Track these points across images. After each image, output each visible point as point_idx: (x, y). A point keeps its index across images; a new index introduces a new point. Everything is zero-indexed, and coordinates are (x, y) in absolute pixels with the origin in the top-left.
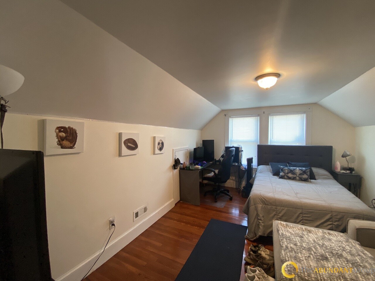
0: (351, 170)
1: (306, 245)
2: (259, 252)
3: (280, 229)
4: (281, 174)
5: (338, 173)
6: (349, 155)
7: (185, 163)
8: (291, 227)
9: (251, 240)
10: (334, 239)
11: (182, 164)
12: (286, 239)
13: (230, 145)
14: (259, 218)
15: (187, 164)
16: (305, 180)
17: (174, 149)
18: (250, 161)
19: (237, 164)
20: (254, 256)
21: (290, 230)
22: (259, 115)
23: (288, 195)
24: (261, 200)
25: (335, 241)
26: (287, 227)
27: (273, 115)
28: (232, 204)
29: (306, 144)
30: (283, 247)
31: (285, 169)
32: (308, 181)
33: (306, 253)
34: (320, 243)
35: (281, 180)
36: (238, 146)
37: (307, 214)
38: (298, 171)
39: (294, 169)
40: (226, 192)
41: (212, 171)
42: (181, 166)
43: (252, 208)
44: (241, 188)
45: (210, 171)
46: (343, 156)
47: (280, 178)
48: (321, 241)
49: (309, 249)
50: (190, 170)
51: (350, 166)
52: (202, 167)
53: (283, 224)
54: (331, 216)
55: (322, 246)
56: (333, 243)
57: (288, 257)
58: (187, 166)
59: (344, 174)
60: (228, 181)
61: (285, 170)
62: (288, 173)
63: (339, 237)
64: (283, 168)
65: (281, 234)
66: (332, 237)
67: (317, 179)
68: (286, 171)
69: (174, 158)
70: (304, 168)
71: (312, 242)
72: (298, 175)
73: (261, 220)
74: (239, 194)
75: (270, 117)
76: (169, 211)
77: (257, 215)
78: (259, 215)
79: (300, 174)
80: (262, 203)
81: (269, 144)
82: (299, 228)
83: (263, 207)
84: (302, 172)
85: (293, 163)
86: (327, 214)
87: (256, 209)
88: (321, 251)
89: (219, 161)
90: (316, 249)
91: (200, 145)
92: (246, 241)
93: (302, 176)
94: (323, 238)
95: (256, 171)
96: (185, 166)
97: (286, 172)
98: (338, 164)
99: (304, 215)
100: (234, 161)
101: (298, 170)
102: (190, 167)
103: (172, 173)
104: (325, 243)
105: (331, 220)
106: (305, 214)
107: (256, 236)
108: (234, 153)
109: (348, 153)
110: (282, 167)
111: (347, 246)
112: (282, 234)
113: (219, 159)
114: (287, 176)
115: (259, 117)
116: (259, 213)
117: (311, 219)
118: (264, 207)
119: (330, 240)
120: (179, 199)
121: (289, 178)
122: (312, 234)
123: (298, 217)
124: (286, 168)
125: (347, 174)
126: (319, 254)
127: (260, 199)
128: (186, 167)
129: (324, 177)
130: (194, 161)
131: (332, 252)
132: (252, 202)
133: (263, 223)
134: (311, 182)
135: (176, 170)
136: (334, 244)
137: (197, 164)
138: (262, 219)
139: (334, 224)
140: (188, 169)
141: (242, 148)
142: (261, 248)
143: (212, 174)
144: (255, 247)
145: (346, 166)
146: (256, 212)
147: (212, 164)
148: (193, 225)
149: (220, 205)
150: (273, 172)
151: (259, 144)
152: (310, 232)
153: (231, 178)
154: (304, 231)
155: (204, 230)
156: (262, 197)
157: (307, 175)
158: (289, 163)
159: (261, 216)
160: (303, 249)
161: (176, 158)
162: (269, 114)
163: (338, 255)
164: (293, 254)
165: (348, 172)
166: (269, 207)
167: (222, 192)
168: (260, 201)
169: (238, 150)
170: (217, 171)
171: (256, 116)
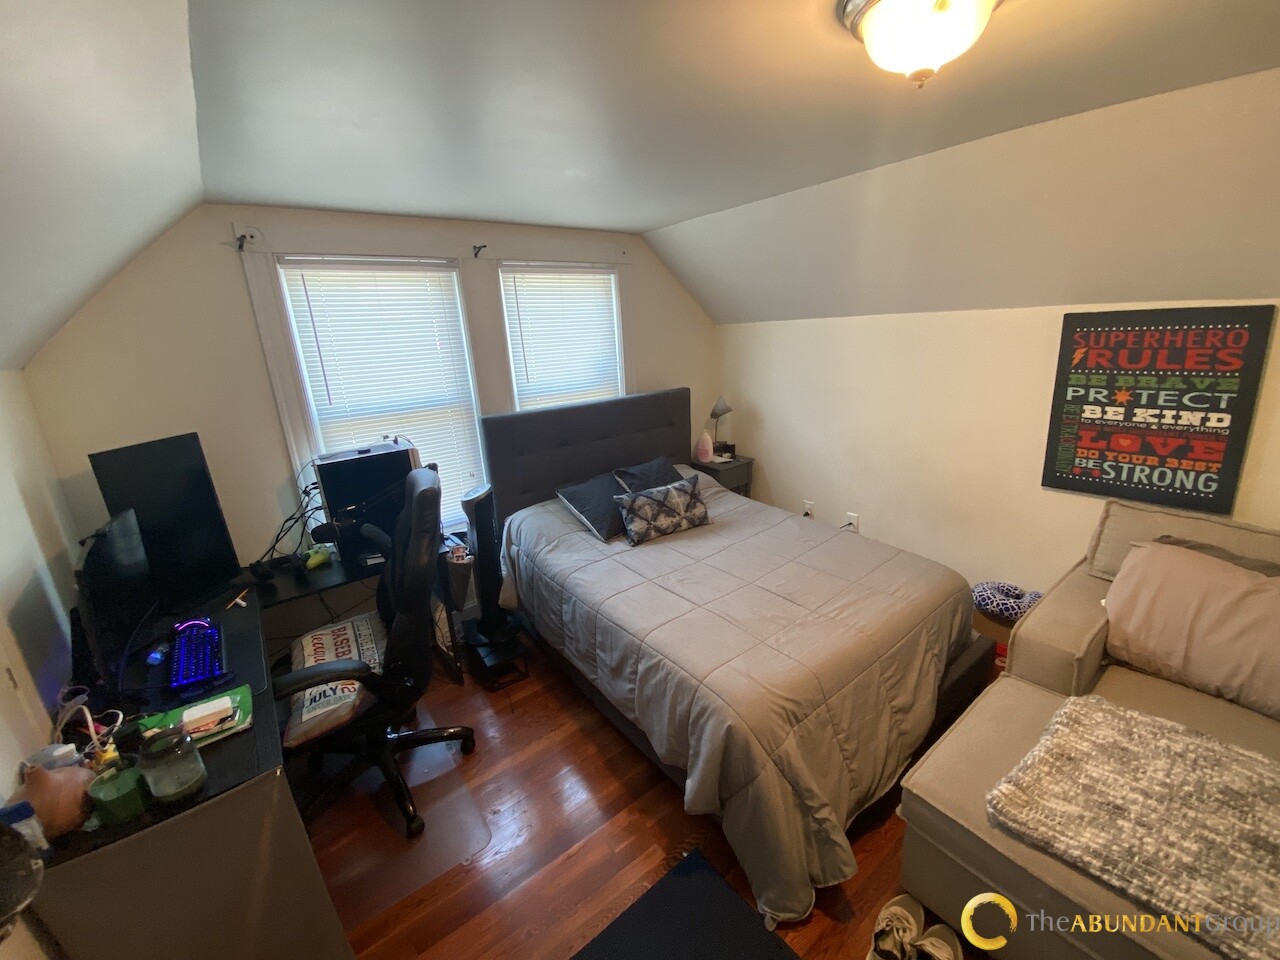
0: (729, 448)
4: (636, 526)
9: (803, 917)
14: (815, 804)
16: (701, 522)
22: (451, 264)
27: (514, 269)
29: (626, 391)
31: (638, 502)
38: (677, 499)
39: (666, 494)
46: (714, 415)
47: (635, 545)
51: (724, 437)
59: (727, 466)
61: (639, 507)
62: (655, 518)
64: (632, 501)
68: (648, 511)
72: (683, 513)
73: (824, 807)
75: (502, 276)
78: (808, 790)
80: (787, 728)
81: (518, 409)
87: (784, 770)
93: (692, 511)
96: (68, 812)
97: (650, 516)
101: (674, 493)
114: (656, 530)
115: (452, 272)
116: (808, 783)
121: (663, 533)
124: (642, 499)
125: (728, 464)
141: (418, 450)
145: (718, 438)
150: (597, 530)
158: (622, 475)
159: (816, 787)
162: (497, 264)
165: (728, 456)
166: (810, 721)
171: (438, 267)
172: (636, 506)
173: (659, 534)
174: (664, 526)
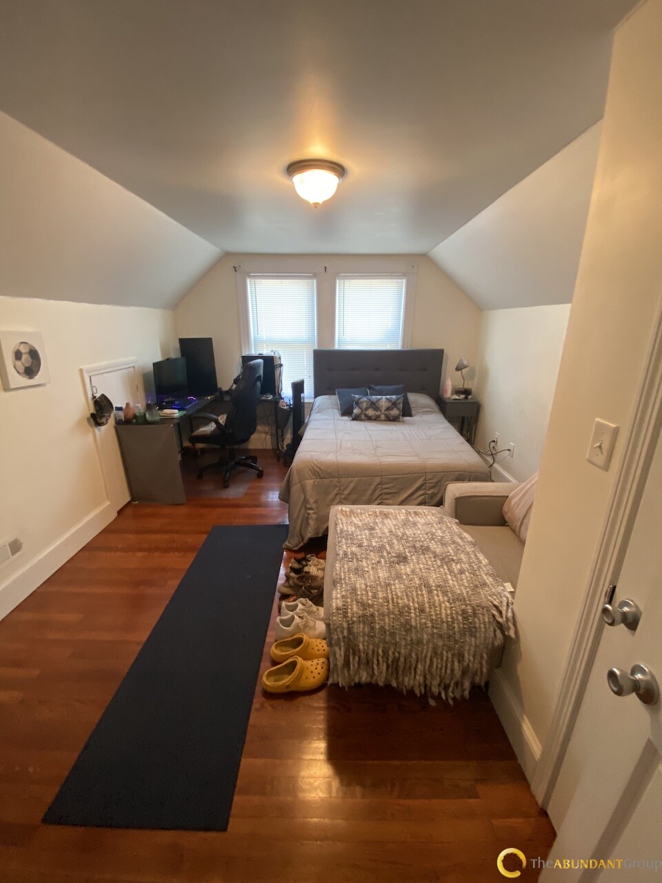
0: (467, 392)
1: (376, 542)
2: (306, 569)
3: (340, 521)
4: (356, 411)
5: (448, 401)
6: (466, 367)
7: (132, 405)
8: (357, 514)
9: (295, 549)
10: (421, 520)
11: (119, 409)
12: (347, 539)
13: (254, 353)
14: (308, 506)
15: (139, 406)
16: (394, 420)
17: (84, 367)
18: (298, 387)
19: (270, 397)
20: (296, 580)
21: (356, 520)
22: (315, 276)
23: (360, 454)
24: (311, 472)
25: (423, 525)
26: (350, 516)
27: (345, 278)
28: (262, 484)
29: (403, 346)
30: (339, 555)
31: (362, 400)
32: (399, 421)
33: (374, 557)
34: (399, 533)
35: (355, 423)
36: (272, 354)
37: (389, 483)
38: (384, 404)
39: (378, 400)
40: (249, 462)
41: (211, 420)
42: (119, 416)
43: (295, 489)
44: (283, 448)
45: (207, 421)
46: (458, 369)
47: (353, 420)
48: (401, 530)
49: (381, 549)
50: (146, 422)
51: (466, 386)
52: (183, 413)
53: (346, 512)
54: (425, 480)
55: (400, 539)
56: (419, 528)
57: (344, 572)
58: (138, 414)
59: (457, 401)
60: (254, 437)
61: (361, 403)
62: (366, 409)
63: (429, 517)
64: (359, 399)
65: (339, 532)
66: (418, 519)
67: (415, 415)
68: (365, 405)
69: (90, 396)
70: (394, 397)
71: (387, 534)
72: (383, 411)
73: (311, 509)
74: (279, 461)
75: (337, 281)
76: (101, 532)
77: (306, 501)
78: (308, 500)
79: (388, 409)
80: (313, 477)
81: (337, 347)
82: (370, 513)
83: (316, 483)
84: (390, 404)
85: (378, 388)
86: (416, 479)
87: (303, 490)
88: (398, 547)
89: (229, 392)
90: (391, 545)
91: (175, 353)
92: (285, 553)
93: (390, 412)
94: (405, 523)
95: (312, 410)
96: (130, 415)
97: (364, 408)
98: (450, 383)
99: (384, 486)
100: (264, 392)
101: (383, 400)
102: (147, 416)
103: (91, 436)
104: (407, 532)
105: (423, 488)
106: (385, 484)
107: (303, 539)
108: (261, 372)
109: (465, 363)
110: (357, 396)
111: (439, 531)
112: (342, 531)
113: (230, 389)
114: (366, 415)
115: (315, 281)
116: (308, 497)
117: (395, 491)
118: (319, 482)
119: (415, 524)
120: (127, 498)
121: (369, 419)
122: (389, 520)
123: (374, 491)
124: (365, 399)
125: (459, 401)
126: (395, 553)
127: (309, 469)
128: (135, 416)
129: (425, 410)
130: (158, 399)
131: (414, 547)
132: (295, 478)
133: (315, 513)
134: (403, 422)
135: (103, 428)
136: (421, 531)
137: (171, 406)
138: (314, 506)
139: (428, 494)
140: (140, 421)
141: (280, 358)
142: (310, 561)
143: (211, 427)
144: (299, 561)
145: (460, 386)
146: (303, 495)
147: (213, 401)
148: (167, 550)
149: (236, 492)
150: (341, 409)
151: (316, 348)
152: (386, 516)
153: (259, 428)
154: (377, 516)
155: (195, 554)
156: (315, 465)
157: (398, 409)
158: (370, 388)
159: (311, 501)
160: (371, 551)
161: (98, 395)
162: (336, 275)
163: (423, 548)
164: (353, 565)
165: (462, 396)
166: (326, 481)
167: (239, 464)
168: (310, 474)
169: (271, 364)
170: (222, 419)
171: (308, 277)
172: (360, 401)
173: (366, 418)
174: (370, 415)
